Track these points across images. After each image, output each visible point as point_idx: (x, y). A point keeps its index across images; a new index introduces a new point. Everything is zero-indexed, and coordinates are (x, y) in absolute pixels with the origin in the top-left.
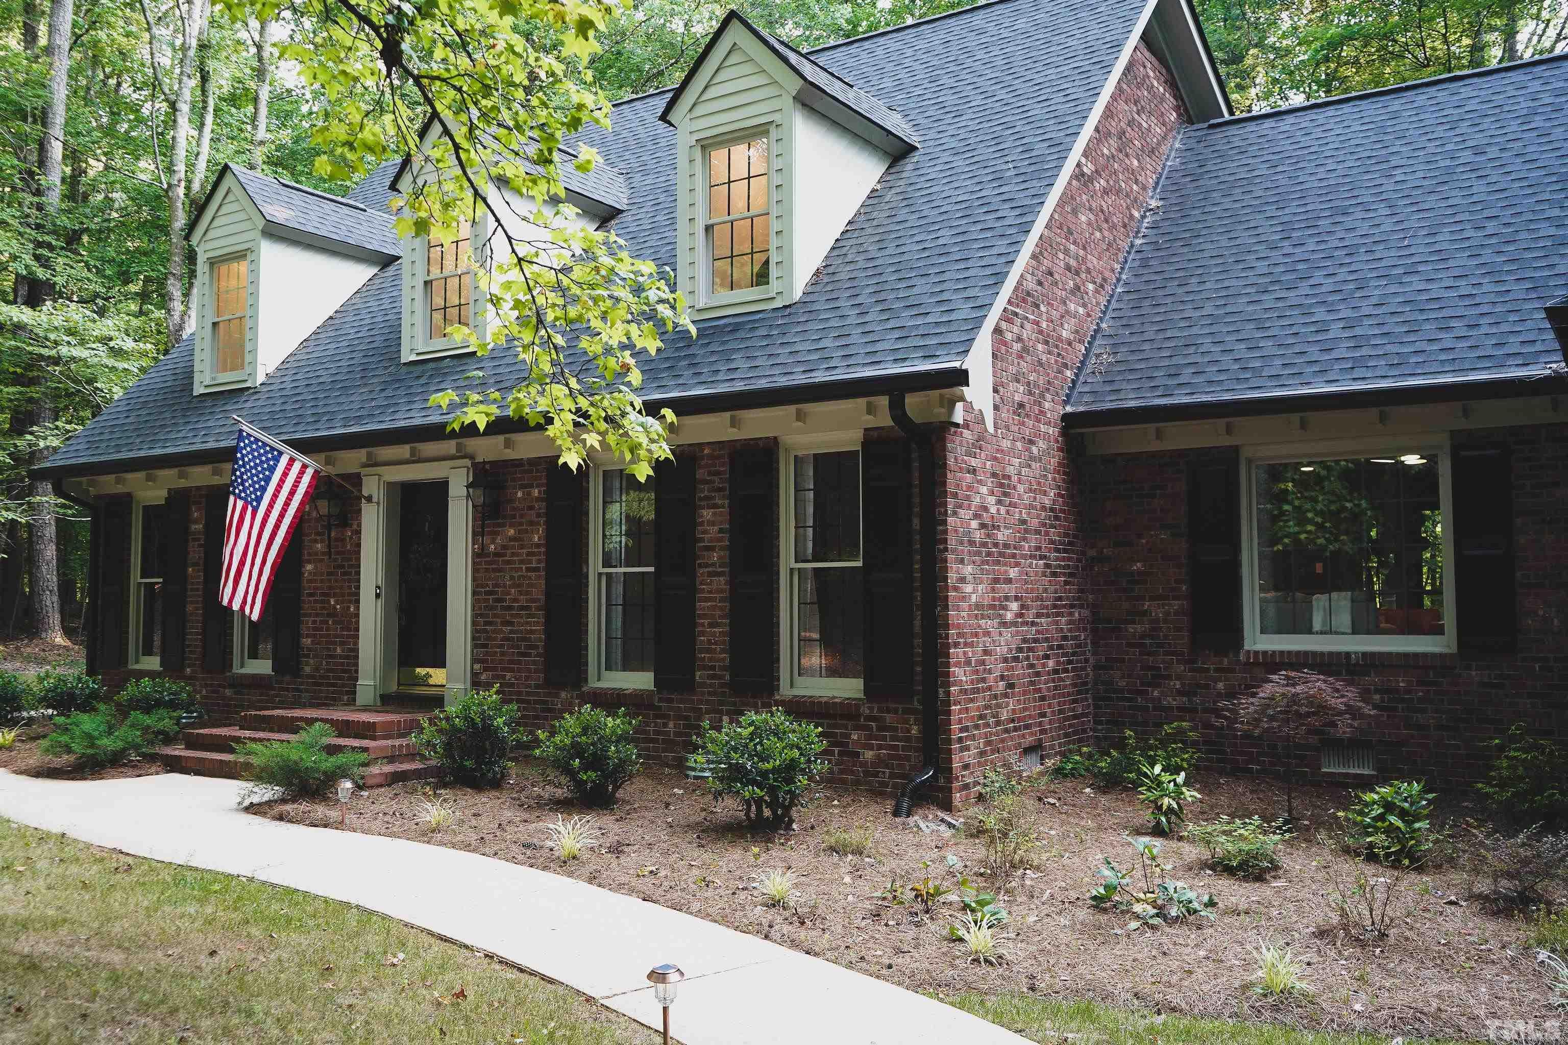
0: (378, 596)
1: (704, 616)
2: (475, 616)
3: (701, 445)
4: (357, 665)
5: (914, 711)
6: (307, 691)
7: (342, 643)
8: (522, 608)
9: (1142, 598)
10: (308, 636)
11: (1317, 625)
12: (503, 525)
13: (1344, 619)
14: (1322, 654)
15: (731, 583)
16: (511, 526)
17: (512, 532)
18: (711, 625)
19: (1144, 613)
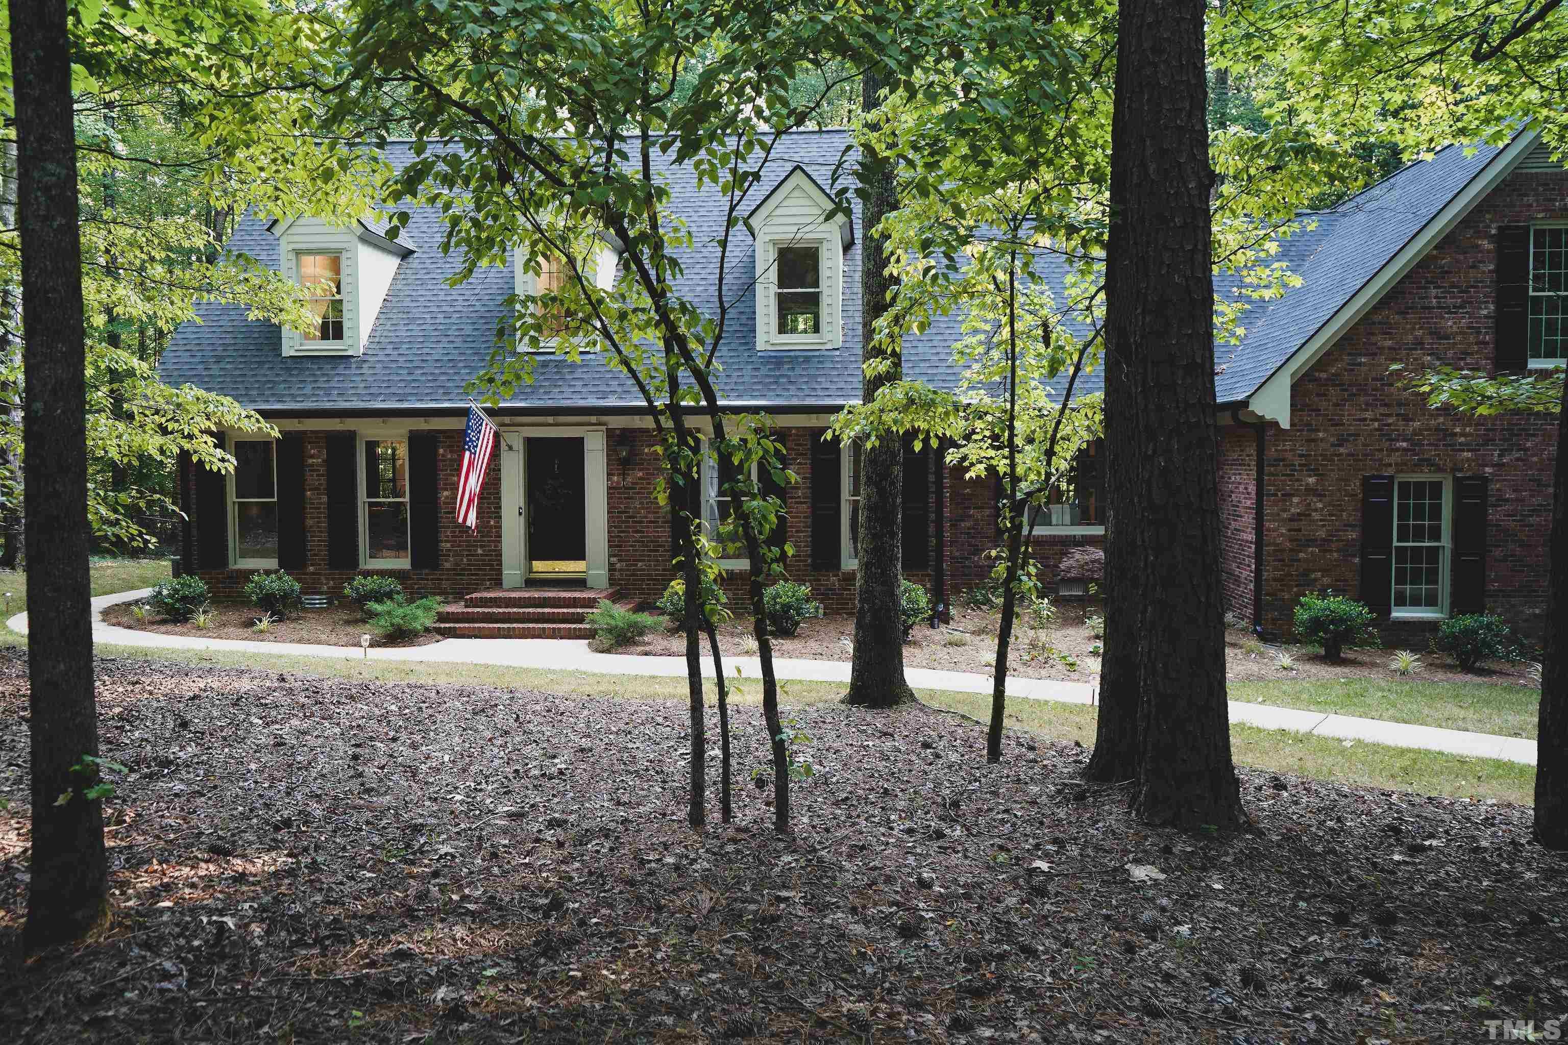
0: (520, 514)
1: (791, 527)
2: (610, 527)
3: (790, 428)
4: (501, 561)
5: (929, 575)
6: (447, 580)
7: (482, 546)
8: (651, 522)
9: (969, 508)
10: (446, 541)
11: (1054, 521)
12: (633, 469)
13: (1067, 519)
14: (1062, 536)
15: (814, 508)
16: (640, 470)
17: (641, 474)
18: (797, 532)
19: (970, 516)
